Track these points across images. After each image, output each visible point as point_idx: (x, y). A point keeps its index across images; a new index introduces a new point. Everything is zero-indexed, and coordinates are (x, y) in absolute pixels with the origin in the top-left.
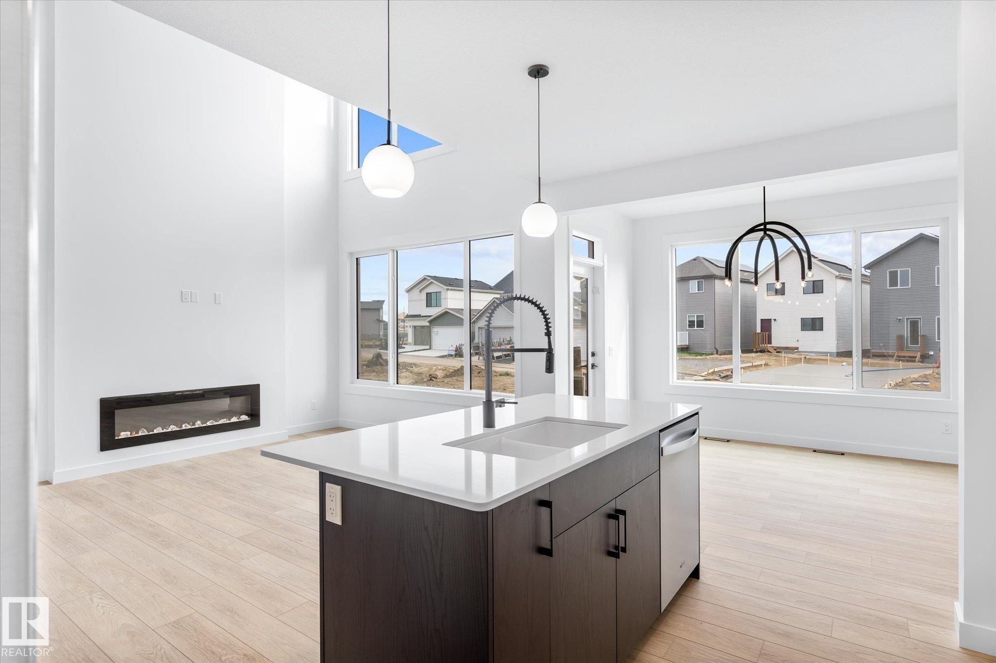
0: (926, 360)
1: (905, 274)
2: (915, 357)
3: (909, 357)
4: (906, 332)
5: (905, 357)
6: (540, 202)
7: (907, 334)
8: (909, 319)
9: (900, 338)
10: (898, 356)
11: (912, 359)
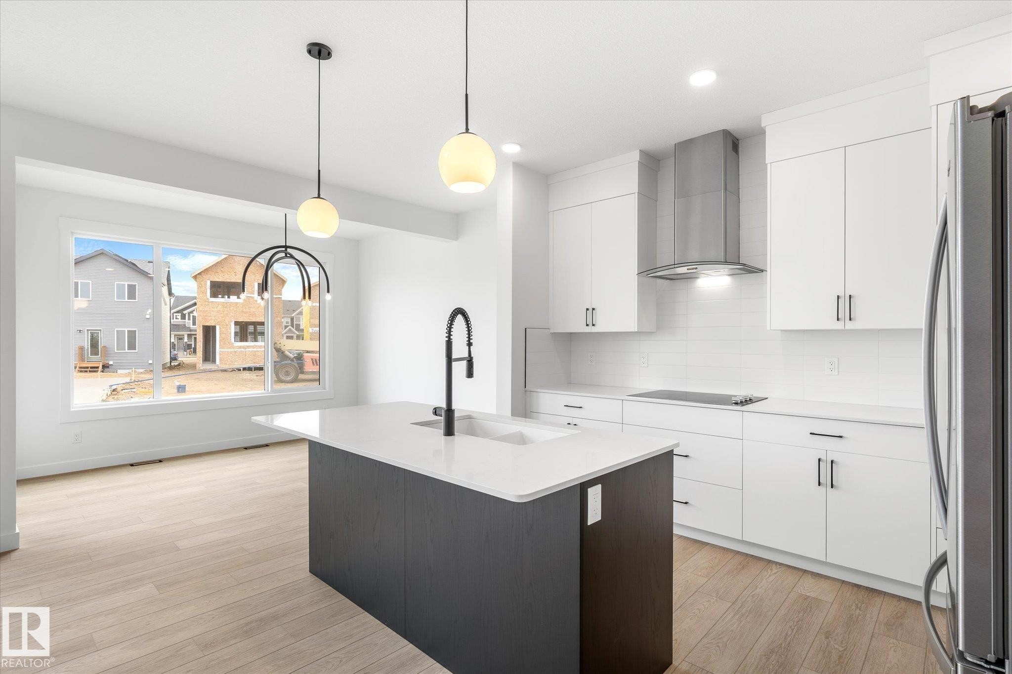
0: (106, 370)
1: (86, 285)
2: (98, 367)
3: (91, 368)
4: (87, 344)
5: (88, 368)
6: (319, 197)
7: (88, 346)
8: (90, 330)
9: (82, 349)
10: (80, 368)
11: (94, 369)
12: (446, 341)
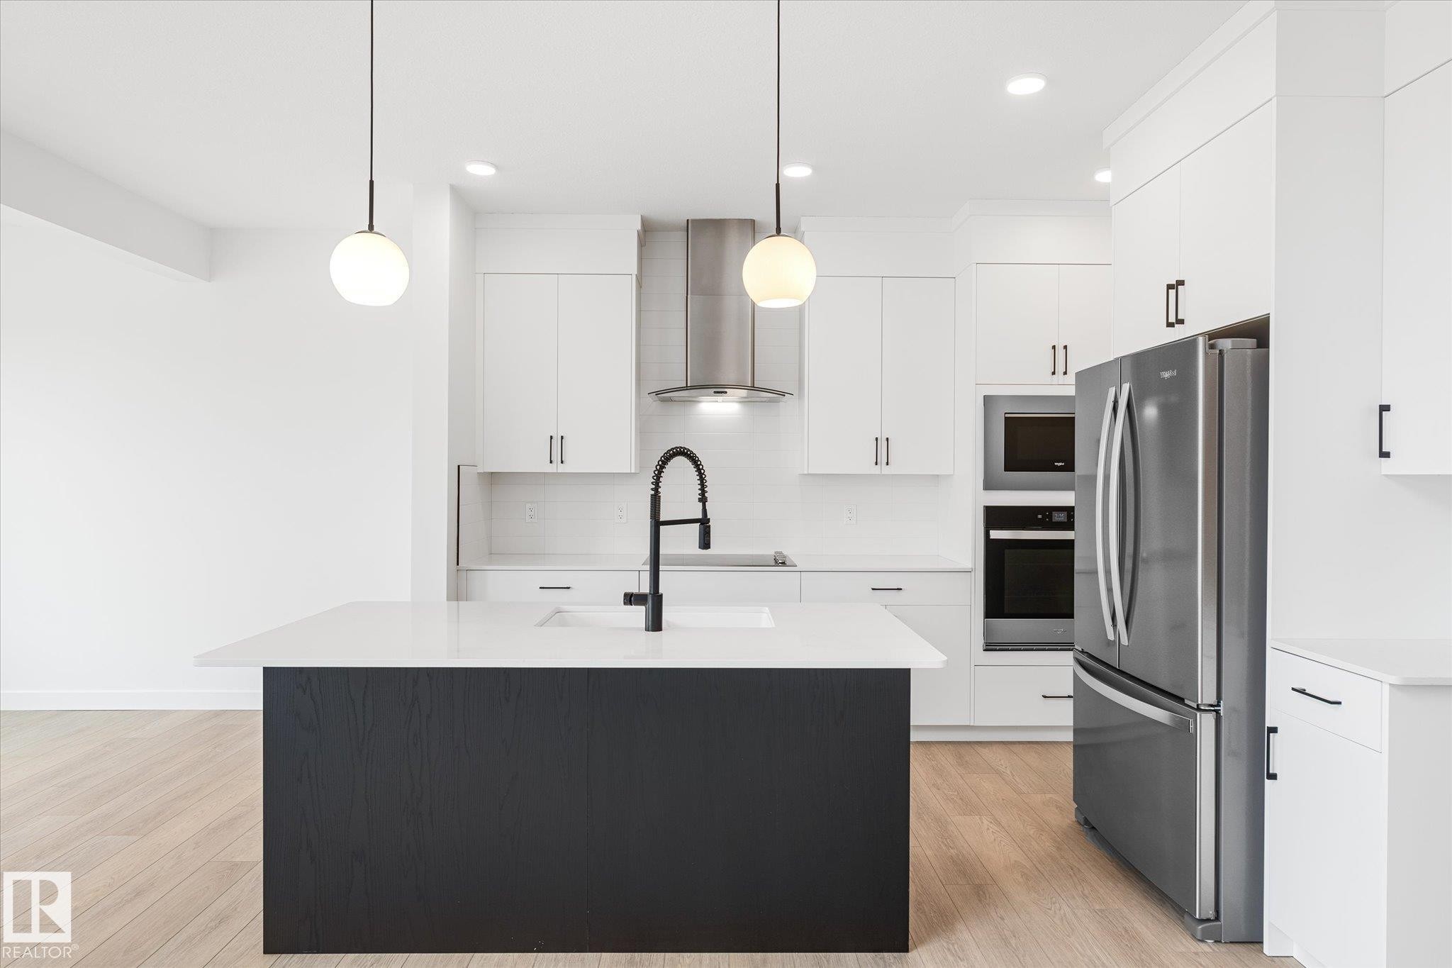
12: (652, 495)
